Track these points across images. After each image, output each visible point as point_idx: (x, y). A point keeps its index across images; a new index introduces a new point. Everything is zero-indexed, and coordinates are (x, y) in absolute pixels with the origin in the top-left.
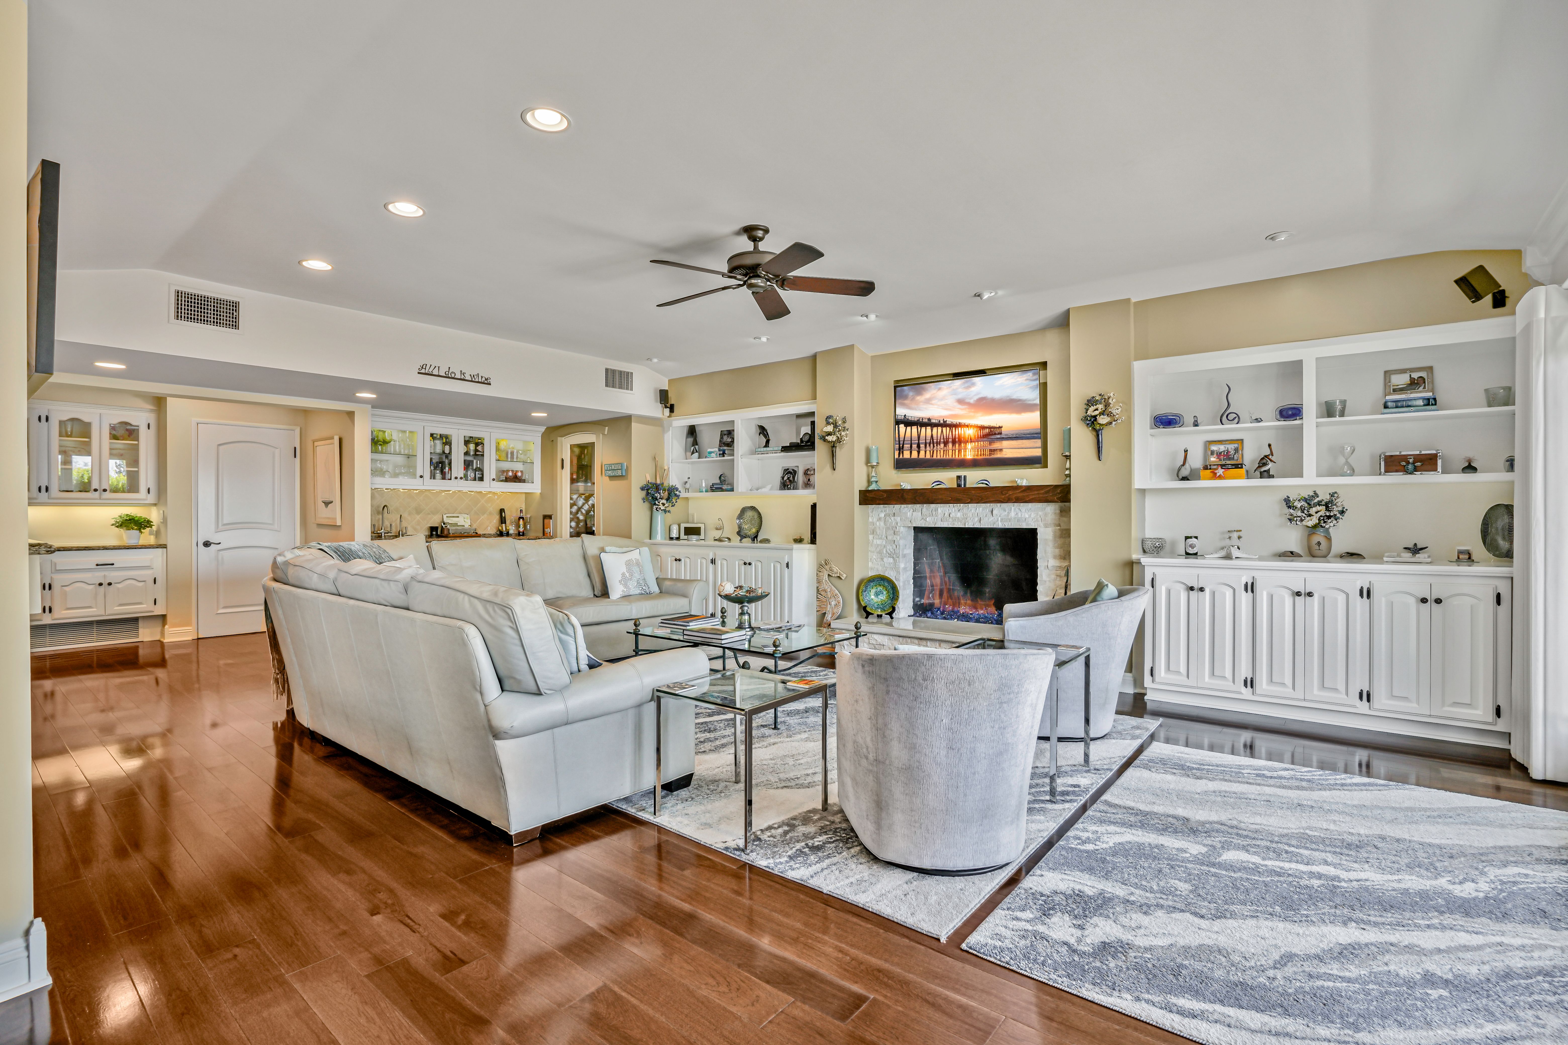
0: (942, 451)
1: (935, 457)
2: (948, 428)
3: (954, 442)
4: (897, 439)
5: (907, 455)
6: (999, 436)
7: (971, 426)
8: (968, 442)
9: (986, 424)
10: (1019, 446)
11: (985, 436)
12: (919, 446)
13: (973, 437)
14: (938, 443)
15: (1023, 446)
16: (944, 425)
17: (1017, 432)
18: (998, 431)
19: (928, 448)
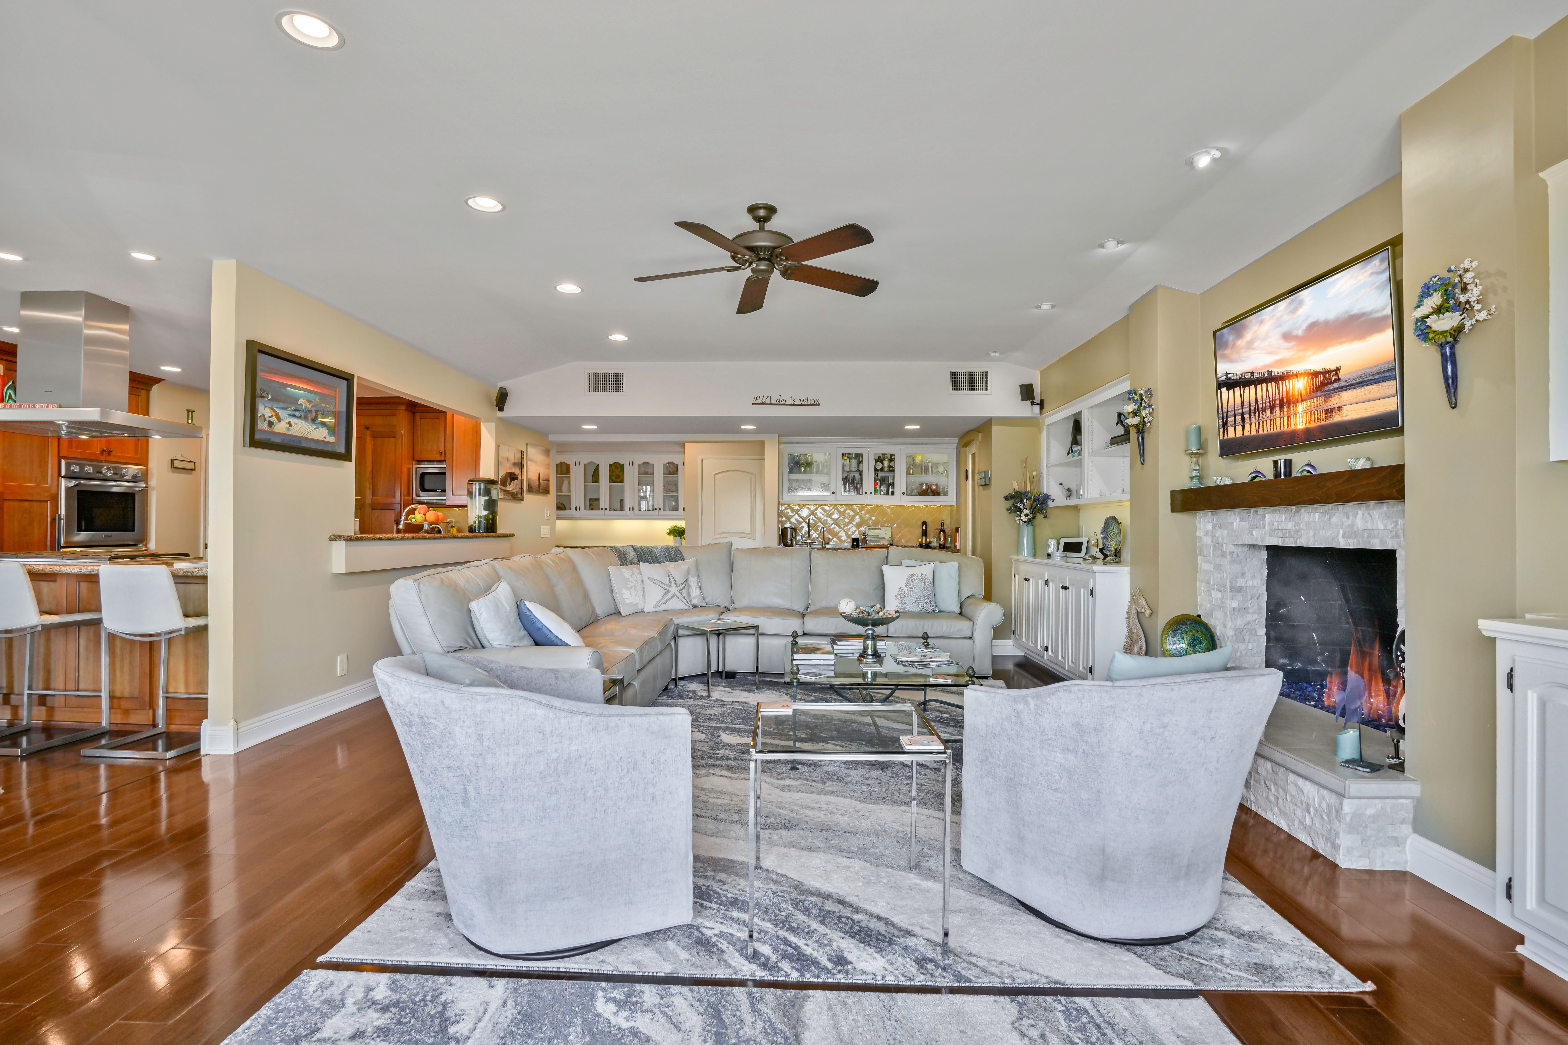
0: (1269, 421)
1: (1261, 432)
2: (1274, 383)
3: (1281, 406)
4: (1220, 411)
5: (1231, 434)
6: (1336, 385)
7: (1301, 374)
8: (1298, 402)
9: (1319, 367)
10: (1365, 398)
11: (1319, 388)
12: (1243, 419)
13: (1303, 392)
14: (1264, 410)
15: (1371, 396)
16: (1269, 379)
17: (1360, 373)
18: (1335, 375)
19: (1253, 420)
